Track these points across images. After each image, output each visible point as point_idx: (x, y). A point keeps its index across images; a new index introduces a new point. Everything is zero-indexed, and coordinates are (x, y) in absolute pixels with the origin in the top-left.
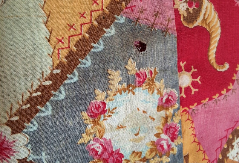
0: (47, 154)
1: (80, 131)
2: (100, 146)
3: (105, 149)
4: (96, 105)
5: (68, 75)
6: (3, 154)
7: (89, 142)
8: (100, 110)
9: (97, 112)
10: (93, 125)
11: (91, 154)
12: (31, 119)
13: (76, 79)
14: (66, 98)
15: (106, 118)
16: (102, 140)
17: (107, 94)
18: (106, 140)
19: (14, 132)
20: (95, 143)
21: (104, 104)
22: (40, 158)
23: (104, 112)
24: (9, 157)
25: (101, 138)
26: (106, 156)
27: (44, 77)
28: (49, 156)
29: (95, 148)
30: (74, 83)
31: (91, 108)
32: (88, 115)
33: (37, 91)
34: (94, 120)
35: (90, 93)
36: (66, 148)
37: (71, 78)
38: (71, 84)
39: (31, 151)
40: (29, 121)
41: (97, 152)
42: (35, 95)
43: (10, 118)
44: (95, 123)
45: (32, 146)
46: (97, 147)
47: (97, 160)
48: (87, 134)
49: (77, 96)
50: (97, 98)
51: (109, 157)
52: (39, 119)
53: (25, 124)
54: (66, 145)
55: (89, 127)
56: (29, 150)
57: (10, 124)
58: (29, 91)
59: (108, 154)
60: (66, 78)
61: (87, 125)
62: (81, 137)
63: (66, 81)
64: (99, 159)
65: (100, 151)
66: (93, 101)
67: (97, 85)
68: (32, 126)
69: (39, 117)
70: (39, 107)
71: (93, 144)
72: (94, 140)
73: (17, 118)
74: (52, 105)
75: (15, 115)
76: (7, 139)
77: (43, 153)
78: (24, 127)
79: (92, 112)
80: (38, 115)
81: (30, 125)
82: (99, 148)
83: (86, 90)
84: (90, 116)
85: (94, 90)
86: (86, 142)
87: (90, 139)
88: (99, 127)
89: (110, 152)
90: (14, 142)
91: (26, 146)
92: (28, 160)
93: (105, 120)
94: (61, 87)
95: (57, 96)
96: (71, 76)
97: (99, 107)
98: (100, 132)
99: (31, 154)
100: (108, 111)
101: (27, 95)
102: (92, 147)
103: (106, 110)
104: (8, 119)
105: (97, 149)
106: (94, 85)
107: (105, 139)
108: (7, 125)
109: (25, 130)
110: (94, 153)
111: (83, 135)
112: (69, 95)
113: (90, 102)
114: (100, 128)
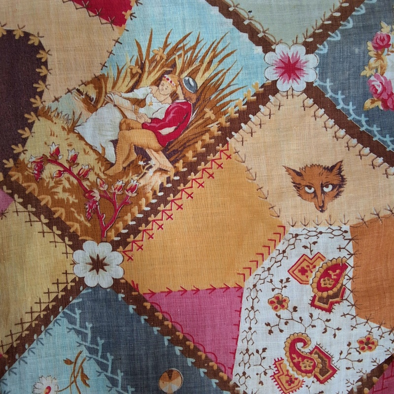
0: (331, 81)
1: (364, 62)
2: (380, 84)
3: (384, 89)
4: (380, 37)
5: (356, 8)
6: (295, 74)
7: (370, 76)
8: (385, 43)
9: (381, 44)
10: (376, 58)
11: (371, 91)
12: (323, 42)
13: (363, 11)
14: (354, 27)
15: (389, 53)
16: (382, 78)
17: (392, 28)
18: (387, 79)
19: (307, 53)
20: (375, 79)
21: (389, 37)
22: (325, 84)
23: (388, 45)
24: (299, 78)
25: (382, 75)
26: (385, 96)
27: (335, 9)
28: (332, 84)
29: (375, 86)
30: (361, 15)
31: (376, 39)
32: (373, 46)
33: (328, 20)
34: (377, 52)
35: (376, 25)
36: (349, 79)
37: (358, 11)
38: (358, 15)
39: (318, 76)
40: (321, 43)
41: (377, 90)
42: (326, 23)
43: (305, 39)
44: (379, 57)
45: (319, 70)
46: (378, 85)
47: (376, 99)
48: (369, 68)
49: (363, 27)
50: (382, 29)
51: (388, 98)
52: (329, 43)
53: (318, 45)
54: (349, 75)
55: (372, 61)
56: (317, 74)
57: (305, 44)
58: (322, 19)
59: (388, 94)
60: (354, 10)
61: (370, 57)
62: (364, 69)
63: (354, 13)
64: (378, 98)
65: (380, 89)
66: (379, 33)
67: (383, 19)
68: (323, 49)
69: (330, 41)
70: (329, 33)
71: (374, 81)
72: (375, 77)
73: (311, 40)
74: (341, 33)
75: (310, 37)
76: (301, 58)
77: (328, 80)
78: (317, 48)
79: (377, 43)
80: (329, 39)
81: (321, 47)
82: (379, 86)
83: (372, 22)
84: (375, 47)
85: (380, 22)
86: (368, 76)
87: (372, 74)
88: (382, 62)
89: (389, 93)
90: (306, 62)
91: (315, 68)
92: (314, 85)
93: (388, 55)
94: (349, 18)
95: (346, 26)
96: (359, 9)
97: (384, 39)
98: (382, 68)
99: (317, 80)
100: (391, 46)
101: (320, 23)
102: (373, 83)
103: (390, 44)
104: (304, 40)
105: (377, 88)
106: (380, 18)
107: (385, 78)
108: (303, 45)
109: (317, 51)
110: (374, 91)
111: (366, 67)
112: (356, 25)
113: (376, 32)
114: (383, 64)
